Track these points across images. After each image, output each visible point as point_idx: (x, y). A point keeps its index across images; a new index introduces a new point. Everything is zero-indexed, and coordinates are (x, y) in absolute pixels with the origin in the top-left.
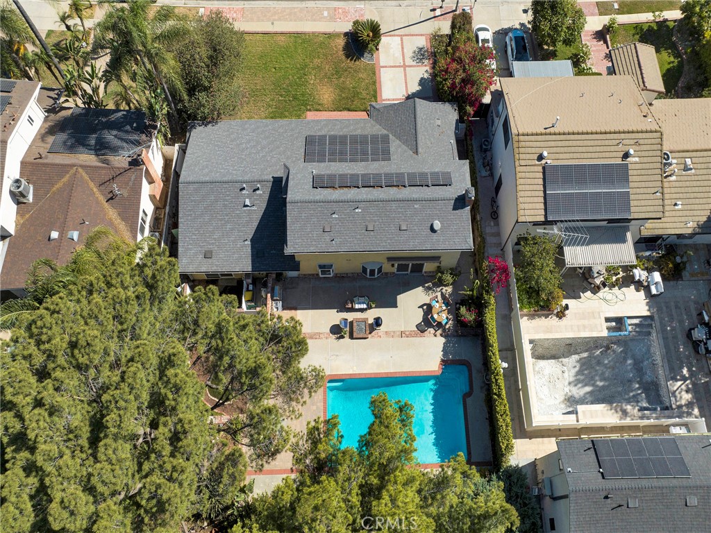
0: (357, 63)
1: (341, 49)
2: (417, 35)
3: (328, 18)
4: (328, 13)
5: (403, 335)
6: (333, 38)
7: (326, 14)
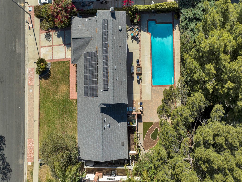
0: (51, 72)
1: (46, 81)
2: (40, 38)
3: (33, 89)
4: (31, 89)
5: (140, 50)
6: (41, 86)
7: (31, 91)
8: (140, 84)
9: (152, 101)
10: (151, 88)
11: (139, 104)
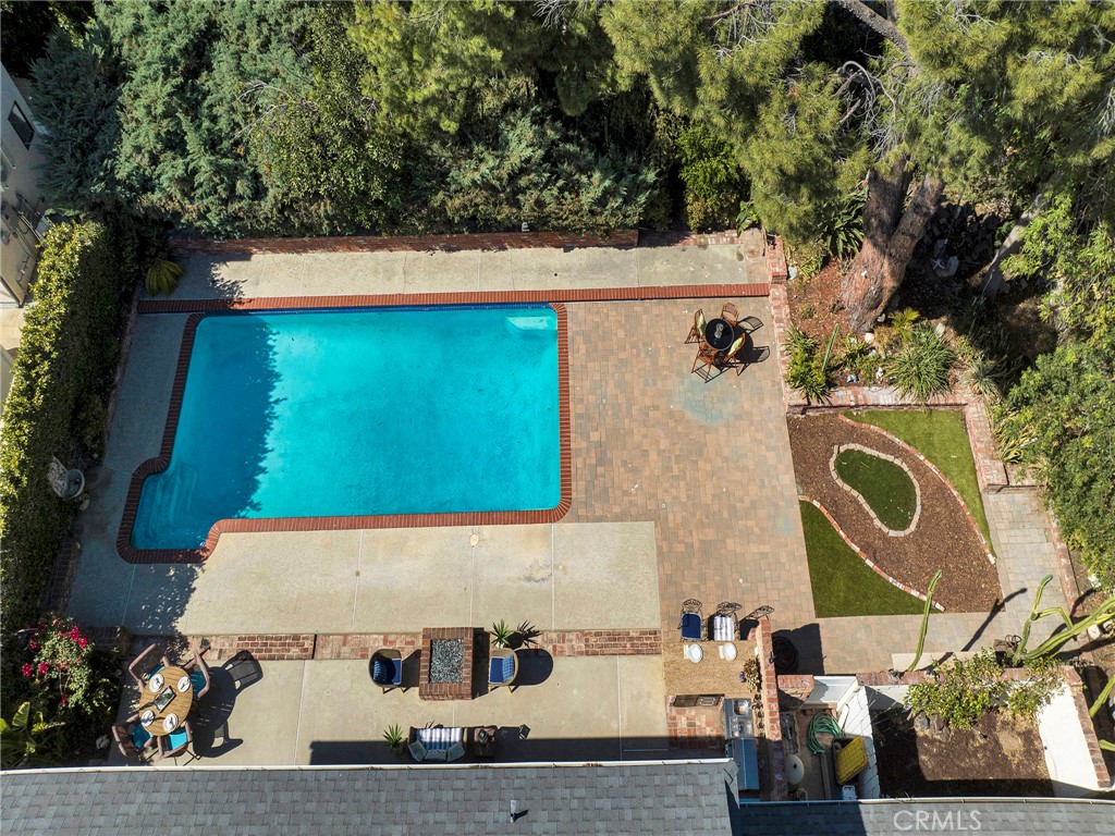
5: (308, 644)
8: (549, 649)
9: (666, 520)
10: (578, 519)
11: (693, 652)
